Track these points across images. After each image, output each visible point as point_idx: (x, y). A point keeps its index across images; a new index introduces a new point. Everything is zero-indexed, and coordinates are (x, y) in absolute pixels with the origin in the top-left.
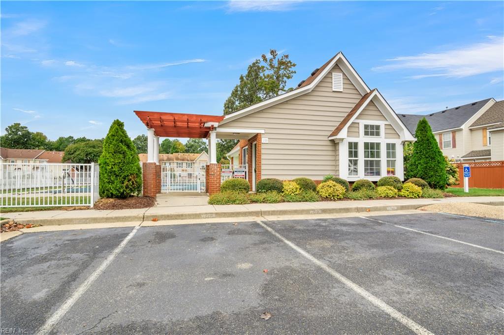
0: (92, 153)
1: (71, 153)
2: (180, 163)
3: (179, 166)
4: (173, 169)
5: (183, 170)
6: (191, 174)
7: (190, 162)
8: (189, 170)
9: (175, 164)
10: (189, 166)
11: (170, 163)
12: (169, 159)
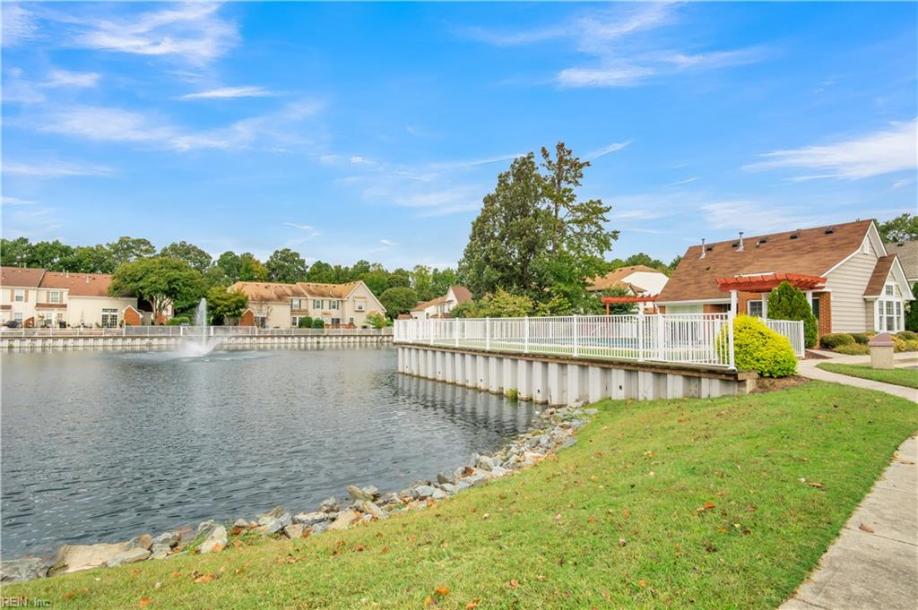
2: (318, 302)
3: (317, 305)
4: (306, 311)
5: (325, 314)
6: (338, 320)
7: (336, 299)
8: (335, 314)
9: (311, 303)
10: (334, 307)
11: (300, 301)
12: (297, 294)
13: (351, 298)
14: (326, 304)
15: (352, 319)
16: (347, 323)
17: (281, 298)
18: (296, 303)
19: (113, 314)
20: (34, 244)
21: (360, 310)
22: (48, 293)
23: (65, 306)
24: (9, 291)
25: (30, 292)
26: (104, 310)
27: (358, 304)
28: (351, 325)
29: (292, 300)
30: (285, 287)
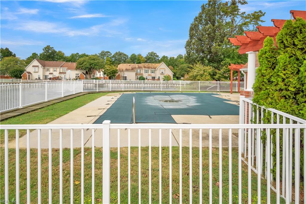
0: (93, 63)
1: (81, 64)
2: (147, 70)
3: (146, 72)
4: (142, 74)
5: (149, 75)
6: (154, 77)
7: (153, 69)
8: (153, 75)
9: (144, 71)
10: (153, 72)
11: (140, 70)
12: (139, 68)
13: (159, 69)
14: (150, 71)
15: (159, 77)
16: (157, 79)
17: (133, 69)
18: (139, 71)
19: (78, 75)
20: (80, 54)
21: (162, 73)
22: (63, 69)
23: (66, 73)
24: (52, 69)
25: (58, 69)
26: (76, 74)
27: (161, 71)
28: (159, 79)
29: (137, 70)
30: (136, 65)
